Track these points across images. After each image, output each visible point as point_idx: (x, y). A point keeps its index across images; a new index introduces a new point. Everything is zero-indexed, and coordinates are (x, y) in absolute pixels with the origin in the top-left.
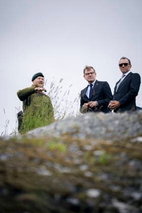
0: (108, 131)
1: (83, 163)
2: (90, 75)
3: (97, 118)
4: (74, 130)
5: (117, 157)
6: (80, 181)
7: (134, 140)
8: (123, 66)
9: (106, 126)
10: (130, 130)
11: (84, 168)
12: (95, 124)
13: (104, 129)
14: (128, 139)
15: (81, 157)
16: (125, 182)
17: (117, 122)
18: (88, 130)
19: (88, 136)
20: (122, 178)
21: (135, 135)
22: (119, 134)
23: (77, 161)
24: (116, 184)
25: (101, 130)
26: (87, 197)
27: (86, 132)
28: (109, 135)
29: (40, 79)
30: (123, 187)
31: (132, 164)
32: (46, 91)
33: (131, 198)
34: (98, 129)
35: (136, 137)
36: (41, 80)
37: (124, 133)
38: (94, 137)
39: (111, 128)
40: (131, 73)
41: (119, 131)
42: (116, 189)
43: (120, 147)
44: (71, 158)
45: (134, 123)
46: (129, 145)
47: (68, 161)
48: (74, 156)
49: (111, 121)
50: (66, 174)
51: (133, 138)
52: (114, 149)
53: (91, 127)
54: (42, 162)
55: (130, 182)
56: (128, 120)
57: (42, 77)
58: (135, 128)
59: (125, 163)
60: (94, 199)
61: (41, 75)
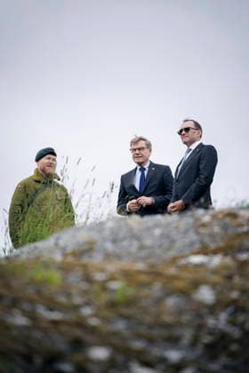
0: (142, 247)
1: (87, 304)
2: (137, 152)
3: (127, 225)
4: (86, 247)
5: (145, 292)
6: (78, 333)
7: (183, 262)
8: (184, 132)
9: (138, 238)
10: (179, 244)
11: (87, 311)
12: (121, 235)
13: (135, 244)
14: (174, 260)
15: (85, 293)
16: (156, 333)
17: (157, 232)
18: (109, 246)
19: (108, 256)
20: (150, 327)
21: (187, 252)
22: (158, 251)
23: (77, 300)
24: (139, 336)
25: (131, 245)
26: (88, 360)
27: (105, 250)
28: (143, 253)
29: (49, 158)
30: (151, 341)
31: (171, 302)
32: (59, 180)
33: (163, 360)
34: (125, 243)
35: (188, 256)
36: (51, 161)
37: (169, 249)
38: (119, 257)
39: (148, 242)
40: (201, 144)
41: (160, 246)
42: (138, 345)
43: (154, 273)
44: (69, 295)
45: (186, 232)
46: (172, 271)
47: (62, 299)
48: (74, 292)
49: (148, 229)
50: (55, 323)
51: (182, 257)
52: (144, 278)
53: (114, 241)
54: (15, 303)
55: (164, 333)
56: (177, 228)
57: (53, 157)
58: (187, 241)
59: (159, 301)
60: (99, 362)
61: (51, 152)
